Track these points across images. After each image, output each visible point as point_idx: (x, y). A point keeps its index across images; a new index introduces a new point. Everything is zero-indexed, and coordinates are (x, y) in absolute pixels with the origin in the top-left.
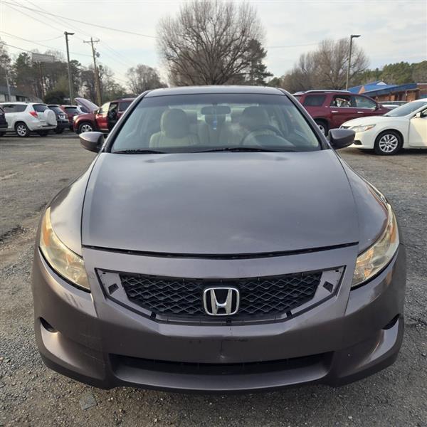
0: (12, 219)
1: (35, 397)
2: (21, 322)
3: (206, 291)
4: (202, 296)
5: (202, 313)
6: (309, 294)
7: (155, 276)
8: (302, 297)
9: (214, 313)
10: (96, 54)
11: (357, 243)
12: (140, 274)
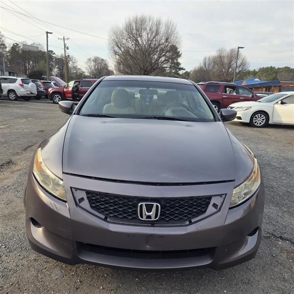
0: (6, 155)
1: (22, 270)
2: (13, 223)
3: (139, 205)
4: (137, 207)
5: (136, 218)
6: (203, 210)
7: (108, 194)
8: (198, 212)
9: (144, 219)
10: (66, 48)
11: (234, 180)
12: (99, 192)
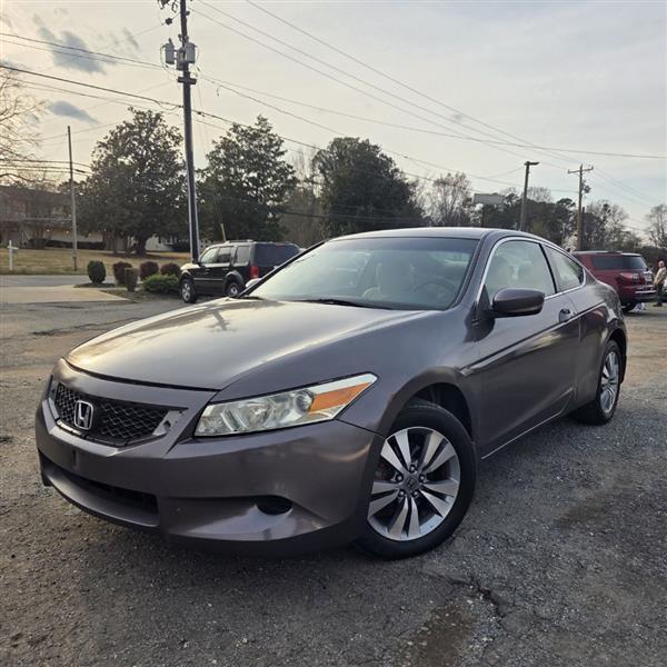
3: (77, 403)
9: (78, 425)
10: (584, 188)
11: (218, 391)
